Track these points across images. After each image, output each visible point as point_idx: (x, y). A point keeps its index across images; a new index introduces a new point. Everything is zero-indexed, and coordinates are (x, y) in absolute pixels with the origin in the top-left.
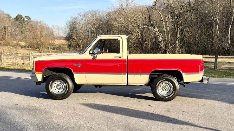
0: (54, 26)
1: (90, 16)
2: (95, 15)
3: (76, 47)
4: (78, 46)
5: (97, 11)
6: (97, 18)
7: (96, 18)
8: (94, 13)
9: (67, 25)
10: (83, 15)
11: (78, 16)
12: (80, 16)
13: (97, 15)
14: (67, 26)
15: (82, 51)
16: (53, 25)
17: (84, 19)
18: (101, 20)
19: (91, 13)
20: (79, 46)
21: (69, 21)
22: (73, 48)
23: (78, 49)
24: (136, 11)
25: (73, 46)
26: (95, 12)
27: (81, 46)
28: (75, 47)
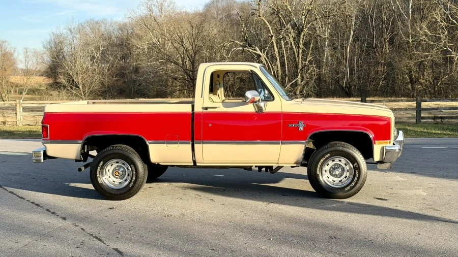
0: (28, 50)
1: (88, 30)
2: (98, 29)
3: (72, 88)
4: (74, 87)
5: (101, 23)
6: (103, 35)
7: (100, 34)
8: (95, 25)
9: (44, 47)
10: (74, 29)
11: (66, 31)
12: (69, 32)
13: (102, 29)
14: (45, 50)
15: (83, 95)
16: (26, 49)
17: (78, 36)
18: (110, 38)
19: (91, 26)
20: (77, 86)
21: (48, 41)
22: (65, 90)
23: (74, 92)
24: (176, 20)
25: (65, 87)
26: (97, 23)
27: (80, 86)
28: (69, 89)
